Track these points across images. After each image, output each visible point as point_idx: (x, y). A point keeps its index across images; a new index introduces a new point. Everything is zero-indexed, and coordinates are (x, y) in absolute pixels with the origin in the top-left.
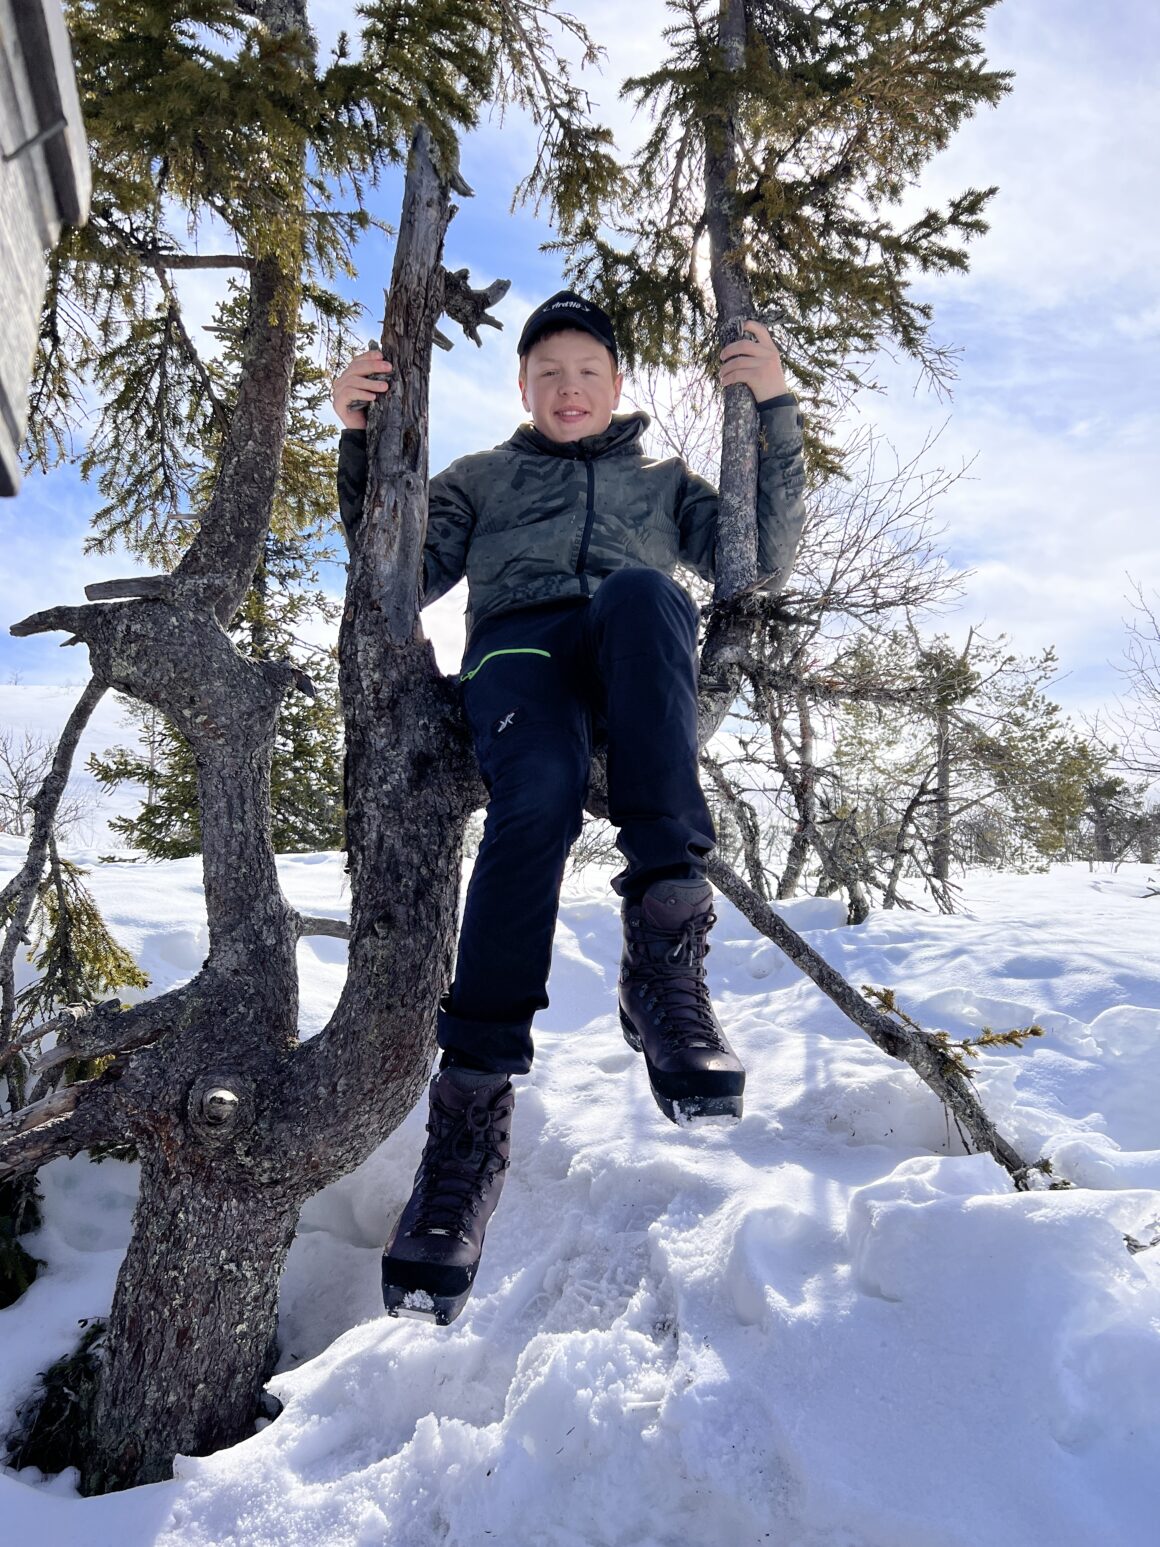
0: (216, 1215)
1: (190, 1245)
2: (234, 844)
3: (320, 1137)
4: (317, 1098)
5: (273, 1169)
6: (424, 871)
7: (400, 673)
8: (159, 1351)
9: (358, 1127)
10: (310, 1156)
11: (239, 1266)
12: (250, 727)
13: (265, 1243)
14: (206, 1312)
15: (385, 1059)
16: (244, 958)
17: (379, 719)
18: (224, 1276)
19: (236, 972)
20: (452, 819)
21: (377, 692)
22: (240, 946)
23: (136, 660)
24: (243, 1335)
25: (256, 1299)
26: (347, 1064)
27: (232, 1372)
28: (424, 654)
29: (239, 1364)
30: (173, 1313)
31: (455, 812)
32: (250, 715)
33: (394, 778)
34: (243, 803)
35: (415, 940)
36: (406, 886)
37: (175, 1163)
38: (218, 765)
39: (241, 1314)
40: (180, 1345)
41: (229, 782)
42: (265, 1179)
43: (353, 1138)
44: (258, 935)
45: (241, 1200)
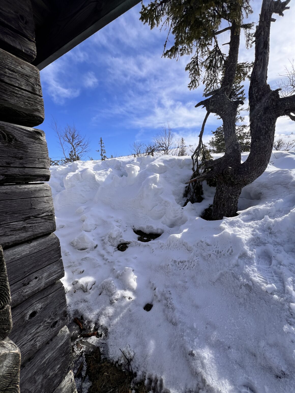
0: (228, 189)
1: (224, 193)
2: (230, 133)
3: (246, 176)
4: (245, 170)
5: (237, 182)
6: (267, 129)
7: (262, 92)
8: (220, 206)
9: (253, 175)
10: (244, 179)
11: (232, 196)
12: (232, 113)
13: (236, 193)
14: (227, 202)
15: (258, 163)
16: (231, 151)
17: (257, 103)
18: (229, 197)
19: (230, 153)
20: (273, 119)
21: (257, 98)
22: (231, 149)
23: (213, 106)
24: (233, 206)
25: (235, 201)
26: (251, 164)
27: (231, 211)
28: (267, 87)
29: (232, 209)
30: (222, 201)
31: (274, 117)
32: (232, 110)
33: (260, 113)
34: (231, 126)
35: (264, 141)
36: (263, 132)
37: (222, 181)
38: (227, 120)
39: (232, 203)
40: (223, 206)
41: (228, 123)
42: (236, 183)
43: (252, 177)
44: (234, 147)
45: (232, 187)
